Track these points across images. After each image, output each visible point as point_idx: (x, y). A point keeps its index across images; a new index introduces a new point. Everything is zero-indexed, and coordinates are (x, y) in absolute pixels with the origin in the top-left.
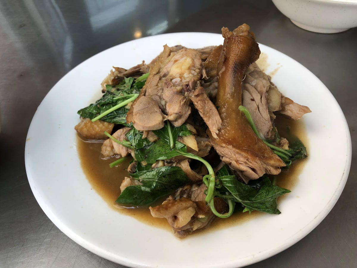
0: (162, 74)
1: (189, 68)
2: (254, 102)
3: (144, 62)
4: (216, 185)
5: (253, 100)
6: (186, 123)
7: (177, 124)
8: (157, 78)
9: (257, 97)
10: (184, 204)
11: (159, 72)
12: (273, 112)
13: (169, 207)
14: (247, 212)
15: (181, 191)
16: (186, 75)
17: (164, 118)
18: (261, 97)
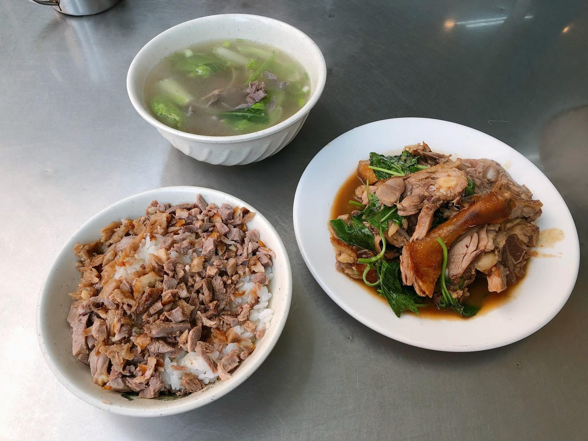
0: (433, 176)
1: (449, 188)
2: (467, 249)
3: (450, 156)
4: (377, 261)
5: (467, 247)
6: (405, 217)
7: (400, 213)
8: (427, 175)
9: (472, 248)
10: (350, 252)
11: (433, 173)
12: (476, 269)
13: (341, 245)
14: (379, 293)
15: (365, 252)
16: (442, 190)
17: (395, 202)
18: (475, 251)
